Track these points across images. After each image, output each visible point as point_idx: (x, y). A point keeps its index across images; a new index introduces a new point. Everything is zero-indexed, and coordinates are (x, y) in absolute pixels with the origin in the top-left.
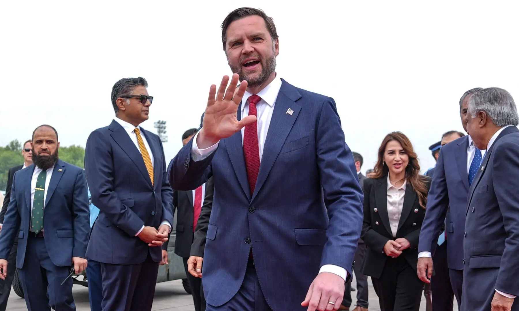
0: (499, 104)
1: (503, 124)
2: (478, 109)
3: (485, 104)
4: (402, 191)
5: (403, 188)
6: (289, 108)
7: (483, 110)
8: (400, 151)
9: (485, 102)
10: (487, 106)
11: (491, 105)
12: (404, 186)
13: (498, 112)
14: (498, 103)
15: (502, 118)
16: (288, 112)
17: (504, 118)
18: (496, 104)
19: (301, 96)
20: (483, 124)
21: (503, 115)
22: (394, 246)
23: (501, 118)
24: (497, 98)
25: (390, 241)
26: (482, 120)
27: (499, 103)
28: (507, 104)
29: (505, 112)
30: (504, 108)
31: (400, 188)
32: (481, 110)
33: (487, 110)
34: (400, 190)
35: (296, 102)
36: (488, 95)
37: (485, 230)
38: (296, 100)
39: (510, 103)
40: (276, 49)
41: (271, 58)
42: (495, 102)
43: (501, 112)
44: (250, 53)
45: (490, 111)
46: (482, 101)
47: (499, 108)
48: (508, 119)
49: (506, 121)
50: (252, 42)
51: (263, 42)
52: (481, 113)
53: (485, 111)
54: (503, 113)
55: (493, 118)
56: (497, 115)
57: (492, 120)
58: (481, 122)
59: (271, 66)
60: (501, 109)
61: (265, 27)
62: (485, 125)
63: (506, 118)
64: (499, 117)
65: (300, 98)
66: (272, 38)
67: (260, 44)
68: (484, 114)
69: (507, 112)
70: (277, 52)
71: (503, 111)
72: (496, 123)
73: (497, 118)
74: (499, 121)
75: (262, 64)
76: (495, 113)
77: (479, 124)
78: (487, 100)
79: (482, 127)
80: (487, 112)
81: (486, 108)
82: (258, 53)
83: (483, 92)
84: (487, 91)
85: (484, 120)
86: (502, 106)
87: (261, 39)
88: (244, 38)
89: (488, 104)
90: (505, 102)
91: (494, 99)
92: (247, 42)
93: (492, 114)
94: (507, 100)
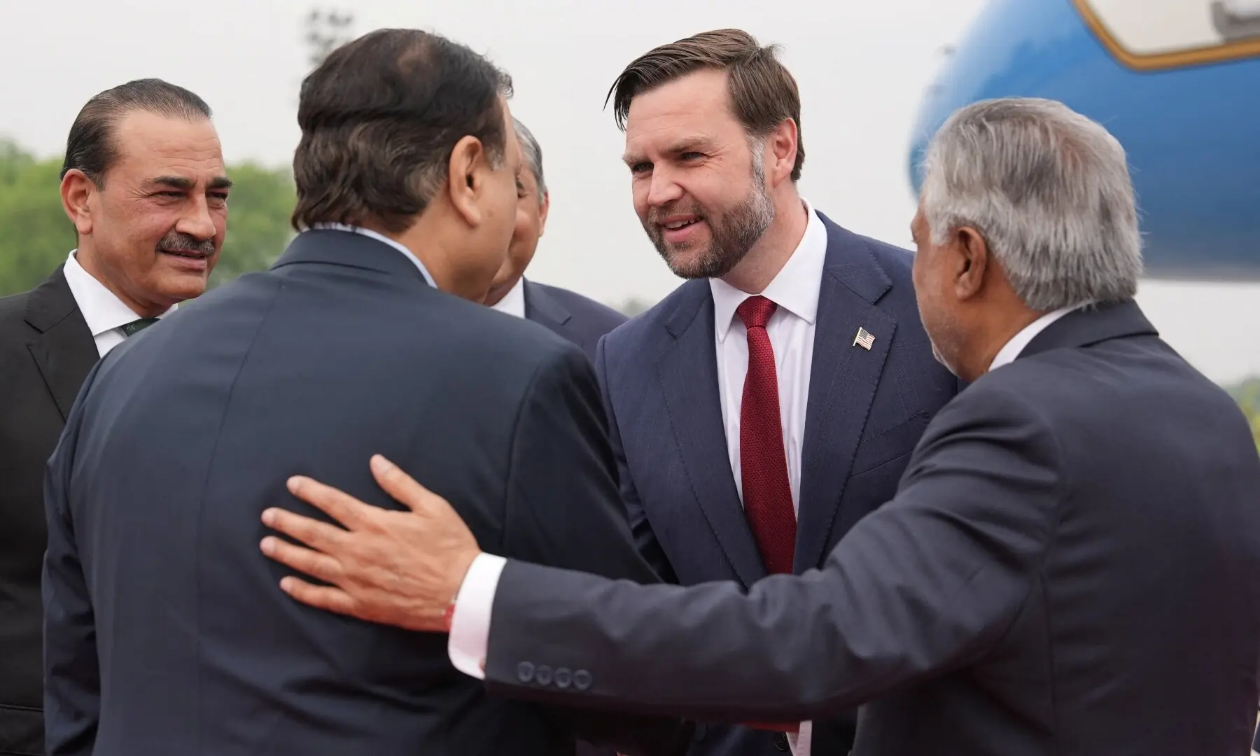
0: (1046, 209)
1: (1053, 300)
2: (956, 212)
3: (985, 197)
6: (861, 328)
7: (975, 226)
9: (988, 184)
10: (995, 209)
11: (1011, 207)
13: (1036, 246)
14: (1041, 198)
15: (1051, 276)
16: (859, 339)
17: (1062, 273)
18: (1033, 202)
19: (889, 282)
20: (968, 284)
21: (1057, 261)
23: (1046, 275)
24: (1041, 175)
26: (966, 268)
27: (1047, 202)
28: (1082, 208)
29: (1071, 249)
30: (1068, 226)
32: (964, 222)
33: (989, 226)
35: (875, 304)
36: (1004, 152)
38: (878, 298)
39: (1102, 196)
40: (779, 158)
41: (740, 206)
42: (1032, 192)
43: (1052, 248)
44: (668, 205)
45: (1001, 234)
46: (975, 177)
47: (1043, 227)
48: (1083, 281)
49: (1072, 288)
50: (678, 166)
51: (708, 164)
52: (964, 237)
53: (982, 229)
54: (1058, 252)
55: (1013, 271)
56: (1033, 257)
57: (1010, 277)
58: (965, 276)
59: (743, 228)
60: (1053, 229)
61: (725, 108)
62: (979, 294)
63: (1070, 274)
64: (1040, 271)
65: (888, 291)
66: (753, 138)
67: (697, 170)
68: (977, 244)
69: (1078, 247)
70: (783, 167)
71: (1061, 246)
72: (1024, 293)
73: (1032, 274)
74: (1039, 285)
75: (710, 226)
76: (1024, 247)
77: (956, 281)
78: (997, 177)
79: (966, 300)
80: (992, 236)
81: (990, 217)
82: (694, 198)
83: (991, 127)
84: (1006, 128)
85: (977, 271)
86: (1061, 219)
87: (703, 155)
88: (654, 157)
89: (998, 200)
90: (1075, 201)
91: (1030, 179)
92: (660, 167)
93: (1010, 251)
94: (1085, 188)
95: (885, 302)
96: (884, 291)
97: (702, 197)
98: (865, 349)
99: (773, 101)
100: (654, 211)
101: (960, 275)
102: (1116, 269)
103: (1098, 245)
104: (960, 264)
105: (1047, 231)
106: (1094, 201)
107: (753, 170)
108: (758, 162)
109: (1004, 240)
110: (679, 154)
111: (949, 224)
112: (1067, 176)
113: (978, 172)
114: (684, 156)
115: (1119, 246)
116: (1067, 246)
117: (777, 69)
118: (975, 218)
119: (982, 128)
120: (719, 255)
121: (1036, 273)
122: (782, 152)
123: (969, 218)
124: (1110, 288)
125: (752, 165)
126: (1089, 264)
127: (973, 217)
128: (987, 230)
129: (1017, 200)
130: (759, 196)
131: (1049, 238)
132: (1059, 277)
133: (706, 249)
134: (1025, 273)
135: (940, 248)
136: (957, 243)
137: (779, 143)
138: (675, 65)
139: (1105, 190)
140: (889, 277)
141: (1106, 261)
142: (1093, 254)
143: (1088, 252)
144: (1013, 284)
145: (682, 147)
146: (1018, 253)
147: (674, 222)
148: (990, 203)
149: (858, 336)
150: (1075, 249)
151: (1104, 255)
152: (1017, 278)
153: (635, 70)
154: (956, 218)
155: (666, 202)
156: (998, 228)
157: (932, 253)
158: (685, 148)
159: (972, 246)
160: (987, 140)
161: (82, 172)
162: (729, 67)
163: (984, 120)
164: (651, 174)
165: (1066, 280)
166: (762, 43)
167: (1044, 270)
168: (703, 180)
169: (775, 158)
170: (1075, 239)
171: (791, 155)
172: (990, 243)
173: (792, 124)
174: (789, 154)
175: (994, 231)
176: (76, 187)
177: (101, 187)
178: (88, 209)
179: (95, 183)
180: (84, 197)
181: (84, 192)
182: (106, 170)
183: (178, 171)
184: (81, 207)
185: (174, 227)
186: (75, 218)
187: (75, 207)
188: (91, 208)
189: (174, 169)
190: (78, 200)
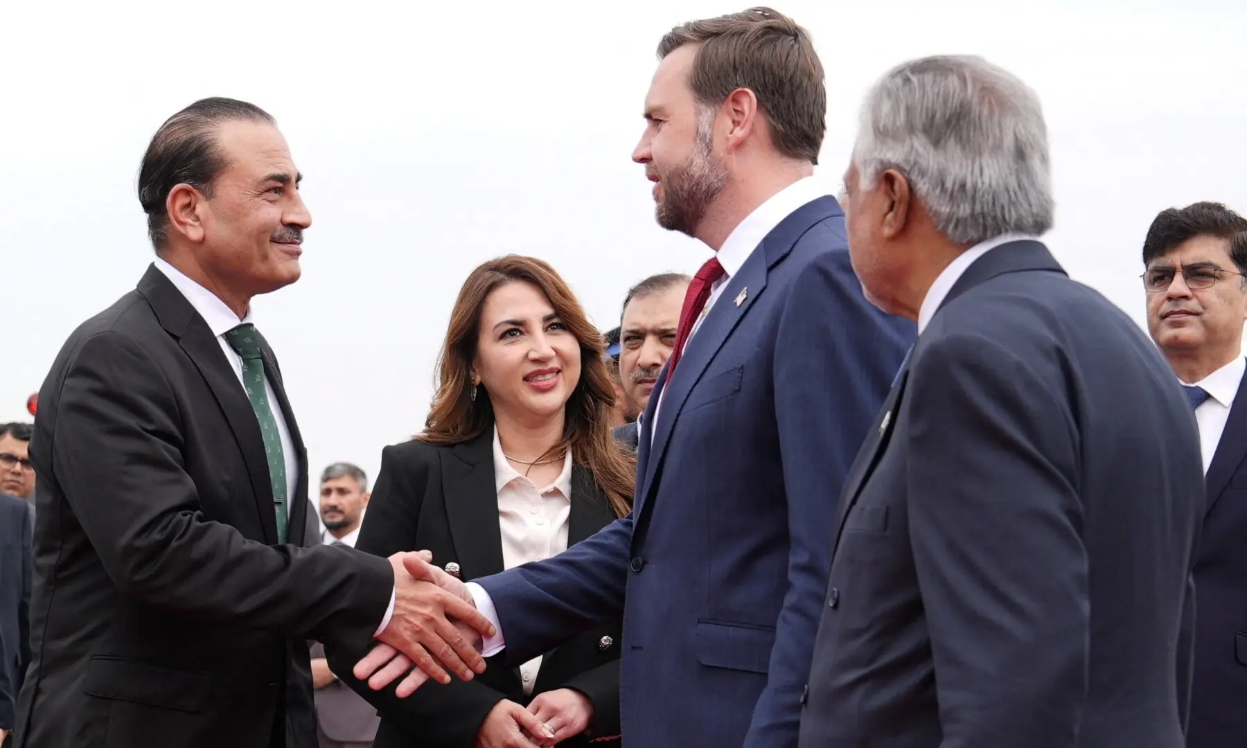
0: (963, 148)
1: (972, 234)
2: (882, 157)
3: (908, 141)
4: (555, 502)
5: (561, 489)
7: (899, 168)
8: (547, 319)
9: (911, 128)
10: (917, 151)
12: (562, 479)
13: (954, 184)
14: (959, 139)
15: (968, 211)
17: (978, 208)
18: (951, 143)
20: (893, 223)
21: (974, 197)
22: (524, 729)
23: (964, 210)
24: (958, 119)
25: (506, 706)
26: (891, 208)
27: (964, 142)
28: (997, 147)
29: (987, 184)
30: (984, 165)
31: (550, 488)
32: (889, 165)
33: (912, 168)
34: (547, 495)
36: (926, 99)
37: (861, 690)
39: (1016, 139)
40: (735, 127)
42: (950, 134)
43: (969, 185)
45: (923, 174)
46: (898, 123)
47: (961, 166)
48: (999, 214)
49: (989, 221)
52: (889, 179)
53: (905, 170)
54: (975, 189)
55: (934, 208)
56: (952, 193)
57: (931, 214)
58: (890, 215)
60: (970, 169)
62: (903, 232)
63: (986, 209)
64: (959, 206)
68: (901, 185)
69: (994, 183)
71: (977, 182)
72: (945, 228)
73: (951, 210)
74: (958, 220)
76: (943, 185)
77: (882, 223)
78: (919, 122)
79: (893, 239)
80: (914, 177)
81: (912, 159)
83: (914, 79)
84: (928, 78)
85: (901, 209)
86: (977, 159)
87: (660, 120)
89: (920, 144)
90: (991, 141)
91: (948, 122)
93: (931, 190)
94: (1001, 131)
101: (886, 215)
102: (1030, 205)
103: (1013, 183)
104: (886, 205)
105: (964, 171)
106: (1009, 141)
107: (697, 136)
108: (704, 130)
109: (925, 180)
111: (876, 169)
112: (984, 119)
113: (901, 119)
115: (1033, 184)
116: (983, 183)
118: (899, 161)
119: (907, 80)
121: (955, 208)
123: (893, 160)
124: (1025, 221)
125: (697, 132)
126: (1004, 199)
127: (897, 160)
128: (910, 170)
129: (937, 142)
131: (966, 177)
132: (976, 212)
134: (945, 209)
135: (869, 193)
136: (883, 187)
137: (738, 113)
139: (1020, 133)
141: (1021, 197)
142: (1008, 191)
143: (1002, 188)
144: (934, 219)
146: (938, 191)
148: (912, 147)
150: (990, 186)
151: (1018, 192)
152: (937, 214)
154: (882, 162)
156: (920, 170)
157: (862, 198)
159: (896, 187)
160: (910, 91)
161: (189, 186)
163: (909, 74)
165: (983, 214)
167: (962, 206)
169: (732, 127)
170: (990, 178)
172: (912, 183)
173: (748, 94)
174: (742, 123)
175: (916, 172)
176: (182, 200)
177: (209, 196)
178: (197, 219)
179: (203, 193)
180: (188, 210)
181: (189, 204)
182: (214, 180)
183: (280, 168)
184: (189, 218)
185: (281, 221)
186: (185, 229)
187: (182, 219)
188: (201, 217)
189: (276, 167)
190: (183, 214)
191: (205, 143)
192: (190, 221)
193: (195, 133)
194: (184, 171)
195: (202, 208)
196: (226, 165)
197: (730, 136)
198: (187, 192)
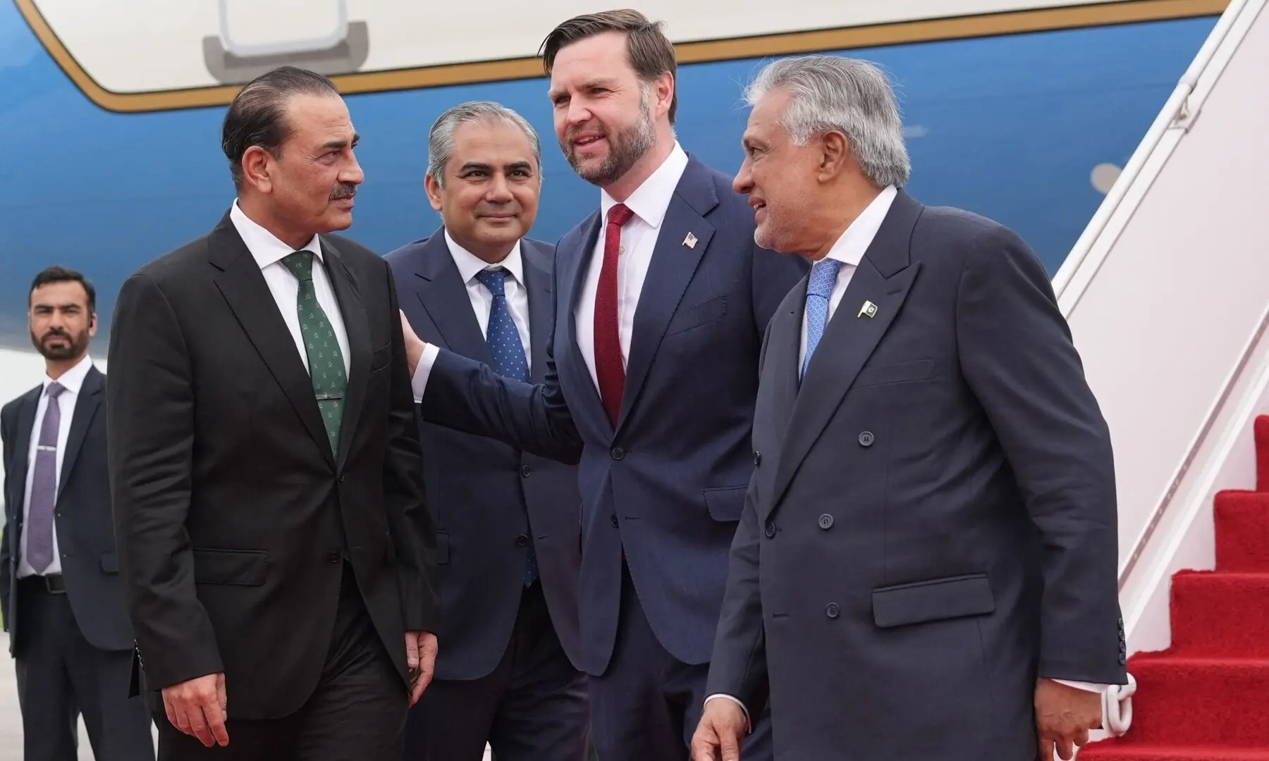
1: (891, 180)
6: (690, 233)
7: (842, 129)
10: (855, 118)
15: (890, 164)
16: (695, 240)
17: (895, 162)
19: (717, 201)
20: (832, 170)
26: (828, 159)
32: (833, 126)
33: (852, 130)
35: (705, 216)
38: (706, 212)
40: (660, 100)
41: (631, 128)
43: (888, 147)
44: (580, 125)
45: (861, 135)
46: (841, 97)
47: (883, 132)
50: (589, 98)
51: (611, 97)
53: (846, 132)
54: (891, 149)
55: (866, 161)
56: (880, 150)
57: (862, 165)
58: (830, 165)
59: (631, 144)
61: (623, 58)
62: (836, 178)
63: (898, 163)
65: (715, 208)
66: (642, 82)
67: (602, 100)
68: (843, 142)
70: (663, 106)
72: (875, 175)
73: (880, 162)
74: (884, 170)
75: (609, 142)
76: (874, 144)
77: (816, 170)
78: (855, 98)
79: (825, 183)
81: (852, 124)
82: (600, 121)
85: (842, 160)
86: (890, 129)
87: (607, 90)
88: (571, 89)
89: (857, 113)
91: (876, 100)
92: (576, 98)
93: (867, 147)
95: (712, 215)
96: (712, 207)
97: (604, 119)
98: (690, 247)
99: (657, 57)
100: (570, 129)
101: (824, 164)
104: (822, 158)
105: (885, 136)
107: (642, 105)
108: (646, 100)
109: (862, 139)
110: (589, 89)
111: (815, 130)
113: (844, 94)
114: (593, 90)
116: (894, 145)
117: (661, 38)
120: (614, 163)
121: (882, 161)
122: (663, 97)
123: (837, 124)
125: (641, 101)
127: (840, 123)
128: (851, 132)
129: (869, 114)
130: (644, 123)
131: (885, 140)
132: (894, 165)
133: (606, 158)
134: (876, 161)
135: (801, 148)
136: (818, 144)
137: (660, 89)
138: (589, 26)
140: (718, 198)
144: (864, 169)
145: (592, 84)
146: (871, 148)
147: (583, 137)
148: (851, 115)
149: (687, 238)
152: (867, 164)
153: (561, 29)
154: (824, 124)
155: (579, 122)
156: (858, 131)
157: (792, 152)
158: (595, 85)
161: (261, 148)
162: (629, 31)
164: (569, 104)
165: (897, 167)
166: (651, 20)
168: (606, 108)
169: (658, 100)
171: (669, 99)
172: (852, 142)
173: (670, 75)
174: (667, 99)
175: (855, 133)
176: (255, 159)
177: (277, 157)
178: (267, 175)
179: (273, 154)
180: (260, 167)
181: (261, 162)
182: (282, 144)
183: (337, 136)
184: (261, 173)
185: (337, 179)
186: (257, 182)
187: (255, 174)
188: (270, 174)
189: (334, 135)
190: (256, 169)
191: (274, 113)
192: (261, 176)
193: (268, 104)
194: (257, 135)
195: (271, 166)
196: (291, 133)
197: (658, 106)
198: (260, 153)
